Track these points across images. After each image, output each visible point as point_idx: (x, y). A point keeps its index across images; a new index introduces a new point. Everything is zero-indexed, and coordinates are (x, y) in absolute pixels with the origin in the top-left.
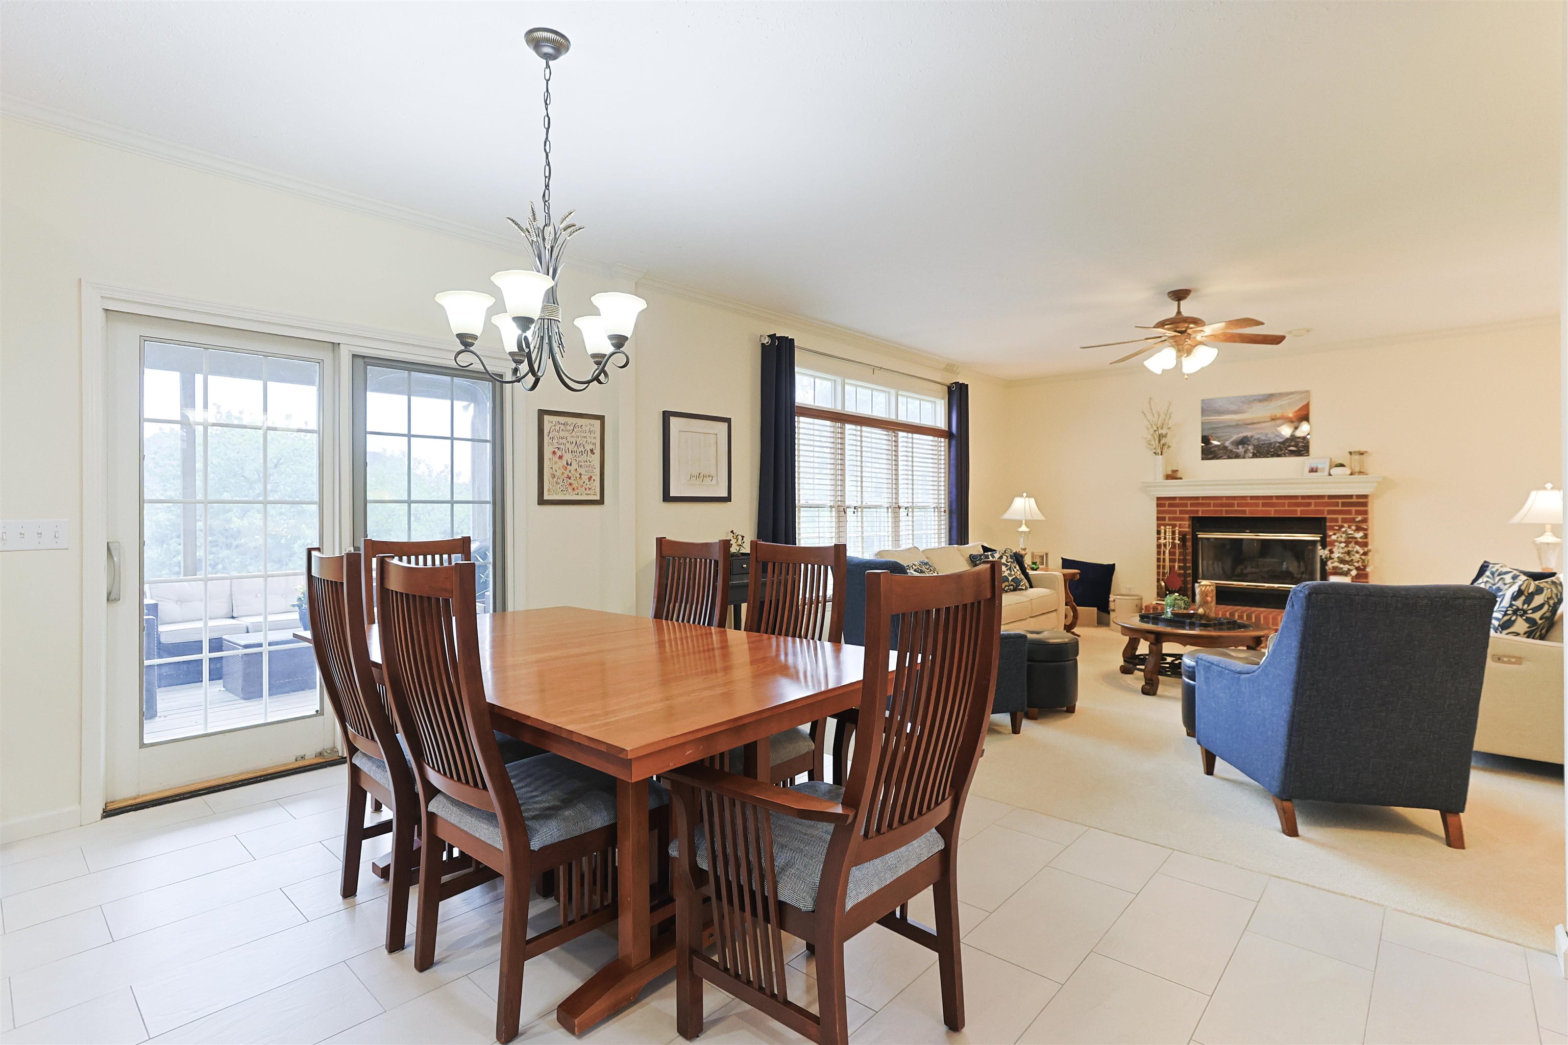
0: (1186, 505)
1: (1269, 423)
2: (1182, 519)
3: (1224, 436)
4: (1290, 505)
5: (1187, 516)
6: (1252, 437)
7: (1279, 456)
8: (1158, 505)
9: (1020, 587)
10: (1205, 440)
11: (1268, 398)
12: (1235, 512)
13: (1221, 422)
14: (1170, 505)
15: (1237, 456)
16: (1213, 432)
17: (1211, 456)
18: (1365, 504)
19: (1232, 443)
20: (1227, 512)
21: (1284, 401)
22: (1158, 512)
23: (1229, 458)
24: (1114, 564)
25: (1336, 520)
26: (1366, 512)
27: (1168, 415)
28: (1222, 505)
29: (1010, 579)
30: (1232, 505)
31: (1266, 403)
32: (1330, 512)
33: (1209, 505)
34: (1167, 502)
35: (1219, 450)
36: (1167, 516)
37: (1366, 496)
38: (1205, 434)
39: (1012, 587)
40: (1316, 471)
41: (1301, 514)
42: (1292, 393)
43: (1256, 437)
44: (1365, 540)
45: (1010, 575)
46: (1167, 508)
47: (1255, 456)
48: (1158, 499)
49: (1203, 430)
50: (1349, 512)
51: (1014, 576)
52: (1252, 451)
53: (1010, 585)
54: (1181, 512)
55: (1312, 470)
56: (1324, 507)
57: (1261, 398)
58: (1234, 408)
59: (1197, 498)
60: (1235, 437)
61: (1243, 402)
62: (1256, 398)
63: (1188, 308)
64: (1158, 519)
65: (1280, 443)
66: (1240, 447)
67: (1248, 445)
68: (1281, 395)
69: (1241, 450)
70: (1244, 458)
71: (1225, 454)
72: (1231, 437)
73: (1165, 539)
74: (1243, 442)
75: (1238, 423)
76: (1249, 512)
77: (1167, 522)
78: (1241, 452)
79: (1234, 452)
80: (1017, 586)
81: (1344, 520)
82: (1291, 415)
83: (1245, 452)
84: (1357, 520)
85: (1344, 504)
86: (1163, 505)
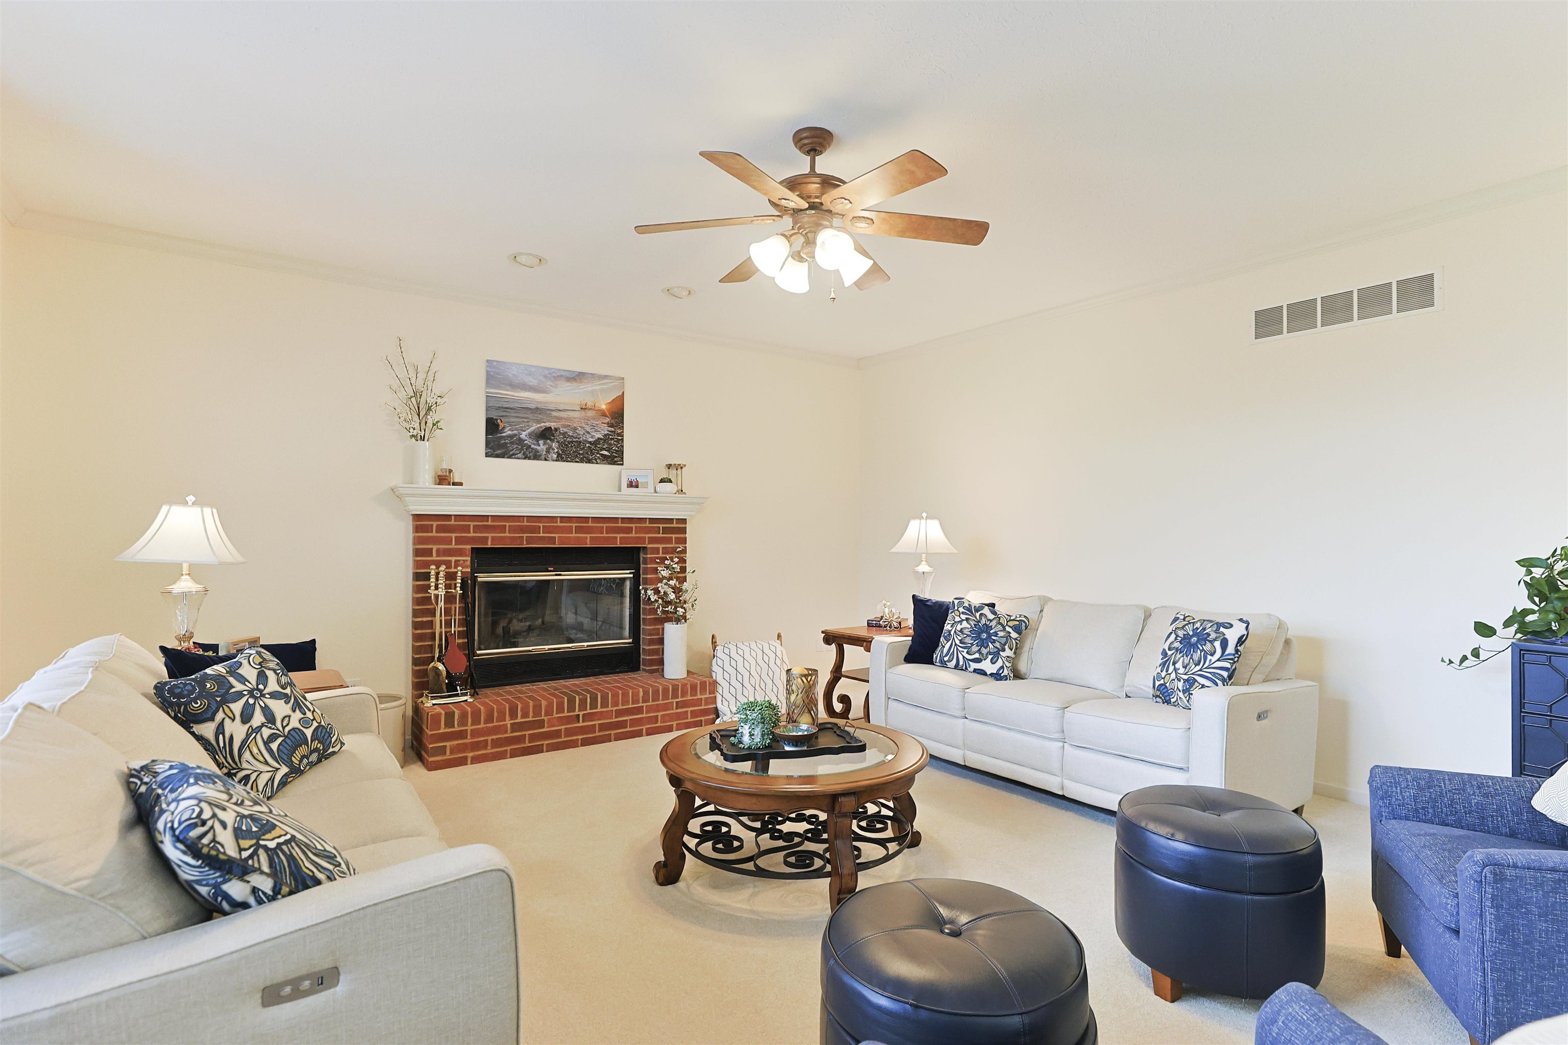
0: (466, 529)
1: (578, 413)
2: (460, 553)
3: (519, 423)
4: (609, 530)
5: (469, 547)
6: (556, 429)
7: (589, 461)
8: (417, 529)
9: (331, 750)
10: (492, 426)
11: (577, 377)
12: (541, 540)
13: (515, 401)
14: (440, 529)
15: (536, 456)
16: (504, 414)
17: (499, 452)
18: (684, 530)
19: (530, 435)
20: (529, 540)
21: (596, 386)
22: (417, 540)
23: (526, 457)
24: (314, 641)
25: (656, 550)
26: (684, 541)
27: (431, 374)
28: (522, 530)
29: (309, 733)
30: (536, 530)
31: (575, 384)
32: (652, 540)
33: (502, 529)
34: (435, 524)
35: (512, 443)
36: (435, 548)
37: (684, 521)
38: (494, 415)
39: (314, 757)
40: (637, 487)
41: (620, 544)
42: (606, 377)
43: (562, 430)
44: (683, 575)
45: (305, 722)
46: (434, 534)
47: (560, 458)
48: (417, 517)
49: (488, 409)
50: (669, 540)
51: (315, 724)
52: (556, 450)
53: (312, 752)
54: (459, 541)
55: (631, 485)
56: (645, 534)
57: (568, 374)
58: (532, 381)
59: (485, 518)
60: (534, 427)
61: (545, 377)
62: (562, 373)
63: (826, 164)
64: (417, 553)
65: (590, 443)
66: (541, 442)
67: (552, 441)
68: (593, 377)
69: (542, 447)
70: (546, 460)
71: (521, 450)
72: (529, 427)
73: (437, 588)
74: (546, 434)
75: (539, 406)
76: (559, 540)
77: (434, 557)
78: (542, 450)
79: (532, 448)
80: (325, 750)
81: (666, 551)
82: (604, 407)
83: (548, 451)
84: (679, 549)
85: (665, 530)
86: (428, 529)
